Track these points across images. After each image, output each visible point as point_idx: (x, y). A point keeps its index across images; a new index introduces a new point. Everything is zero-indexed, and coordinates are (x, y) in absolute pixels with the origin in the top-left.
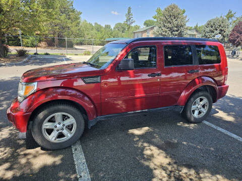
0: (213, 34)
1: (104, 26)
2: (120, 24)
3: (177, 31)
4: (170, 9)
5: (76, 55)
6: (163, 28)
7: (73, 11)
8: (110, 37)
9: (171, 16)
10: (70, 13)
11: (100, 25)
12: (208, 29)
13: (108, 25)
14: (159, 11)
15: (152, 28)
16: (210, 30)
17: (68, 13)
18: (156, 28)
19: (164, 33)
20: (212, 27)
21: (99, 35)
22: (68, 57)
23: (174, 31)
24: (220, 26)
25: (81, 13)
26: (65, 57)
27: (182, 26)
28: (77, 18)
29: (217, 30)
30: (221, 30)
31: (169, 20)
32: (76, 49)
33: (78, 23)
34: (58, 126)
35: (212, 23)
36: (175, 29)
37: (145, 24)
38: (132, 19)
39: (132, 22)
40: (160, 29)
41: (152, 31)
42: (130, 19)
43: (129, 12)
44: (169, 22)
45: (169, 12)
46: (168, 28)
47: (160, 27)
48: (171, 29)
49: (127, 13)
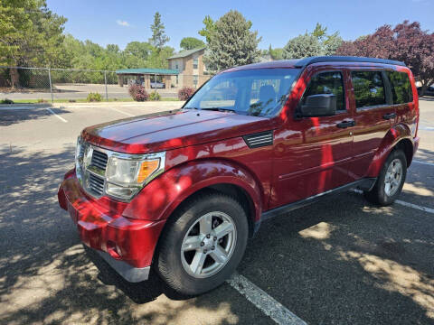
1: (105, 48)
2: (136, 44)
3: (244, 57)
4: (230, 19)
5: (70, 101)
6: (221, 52)
7: (48, 16)
8: (121, 68)
9: (232, 31)
10: (42, 20)
11: (97, 46)
12: (290, 55)
13: (113, 46)
14: (208, 21)
15: (201, 52)
16: (293, 56)
17: (38, 19)
18: (208, 53)
19: (223, 61)
20: (296, 51)
21: (99, 64)
22: (57, 105)
23: (239, 57)
24: (308, 49)
25: (64, 21)
26: (51, 106)
27: (251, 49)
28: (57, 31)
29: (303, 55)
31: (230, 37)
32: (60, 91)
33: (61, 40)
34: (206, 241)
35: (296, 45)
36: (241, 53)
37: (182, 44)
38: (163, 34)
39: (164, 41)
40: (216, 54)
41: (201, 57)
42: (159, 34)
43: (157, 22)
44: (230, 42)
45: (228, 23)
46: (229, 52)
47: (215, 51)
48: (234, 54)
49: (154, 24)
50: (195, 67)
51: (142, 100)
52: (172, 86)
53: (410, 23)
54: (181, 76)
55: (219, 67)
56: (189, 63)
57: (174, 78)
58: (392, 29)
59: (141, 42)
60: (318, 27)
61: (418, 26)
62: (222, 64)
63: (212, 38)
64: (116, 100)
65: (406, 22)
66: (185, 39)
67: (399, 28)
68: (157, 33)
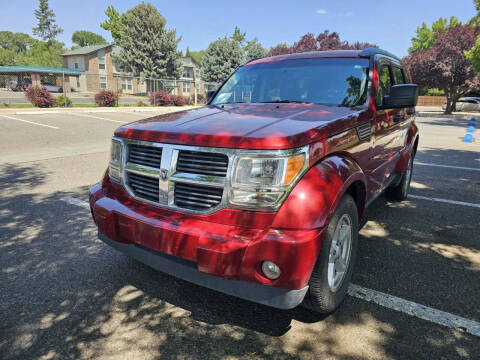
0: (223, 68)
3: (163, 58)
4: (144, 13)
6: (134, 50)
12: (213, 59)
14: (112, 13)
15: (108, 49)
16: (217, 61)
18: (117, 51)
19: (139, 61)
20: (218, 55)
23: (157, 57)
24: (230, 53)
27: (171, 49)
29: (227, 60)
30: (233, 62)
31: (145, 34)
35: (218, 49)
36: (160, 54)
38: (53, 24)
39: (56, 33)
40: (129, 52)
41: (108, 55)
42: (48, 23)
43: (44, 8)
44: (144, 39)
45: (141, 17)
46: (144, 51)
47: (127, 49)
48: (151, 54)
49: (38, 9)
50: (102, 66)
51: (47, 105)
52: (72, 90)
53: (331, 33)
54: (83, 78)
55: (134, 68)
56: (93, 63)
57: (73, 80)
58: (315, 37)
59: (14, 32)
60: (237, 32)
61: (337, 37)
62: (137, 65)
63: (121, 33)
64: (7, 106)
65: (326, 32)
66: (78, 33)
67: (321, 37)
68: (45, 21)
